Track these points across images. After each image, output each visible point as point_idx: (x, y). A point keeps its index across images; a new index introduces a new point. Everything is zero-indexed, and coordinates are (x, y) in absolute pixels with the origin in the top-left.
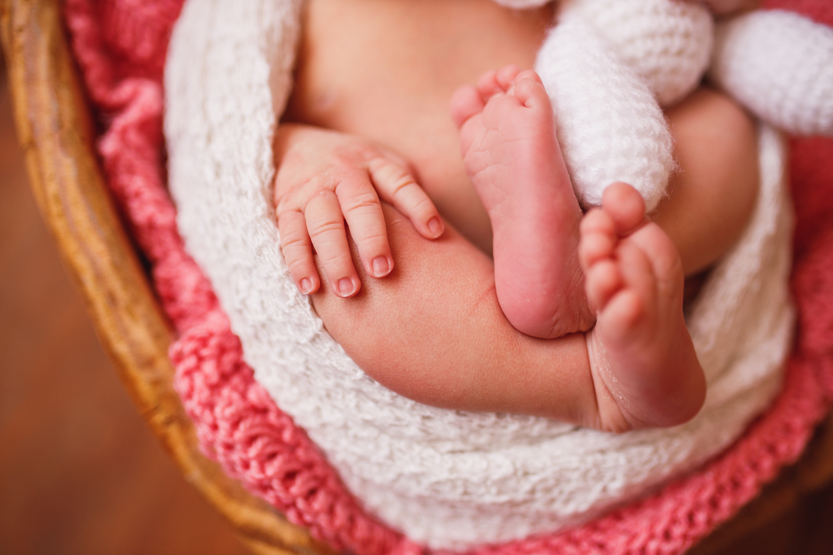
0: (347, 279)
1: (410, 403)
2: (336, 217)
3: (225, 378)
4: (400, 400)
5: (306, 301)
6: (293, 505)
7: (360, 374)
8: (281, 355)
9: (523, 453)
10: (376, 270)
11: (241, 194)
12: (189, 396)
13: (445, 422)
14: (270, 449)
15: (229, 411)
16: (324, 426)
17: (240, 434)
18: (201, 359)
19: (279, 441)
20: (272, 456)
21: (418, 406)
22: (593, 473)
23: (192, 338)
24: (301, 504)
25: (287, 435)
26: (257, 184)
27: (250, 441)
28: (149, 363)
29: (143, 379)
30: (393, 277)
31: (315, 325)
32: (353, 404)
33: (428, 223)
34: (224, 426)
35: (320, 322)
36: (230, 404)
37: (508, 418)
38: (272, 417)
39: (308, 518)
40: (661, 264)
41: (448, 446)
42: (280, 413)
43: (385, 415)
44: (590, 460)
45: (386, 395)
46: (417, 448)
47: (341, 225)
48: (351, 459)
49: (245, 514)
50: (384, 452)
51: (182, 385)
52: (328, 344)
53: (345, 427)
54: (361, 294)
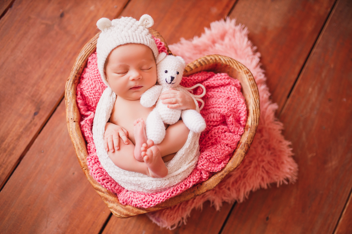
0: (112, 149)
1: (122, 169)
2: (112, 140)
3: (95, 163)
4: (120, 169)
5: (107, 152)
6: (104, 184)
7: (114, 164)
8: (103, 160)
9: (140, 178)
10: (116, 149)
11: (100, 135)
12: (89, 165)
13: (127, 172)
14: (101, 175)
15: (95, 168)
16: (109, 172)
17: (97, 172)
18: (92, 160)
19: (103, 174)
20: (101, 176)
21: (123, 170)
22: (150, 184)
23: (91, 156)
24: (105, 184)
25: (104, 173)
26: (102, 133)
27: (98, 173)
28: (83, 160)
29: (82, 162)
30: (119, 150)
31: (107, 156)
32: (113, 169)
33: (126, 142)
34: (94, 170)
35: (108, 155)
36: (96, 167)
37: (137, 173)
38: (103, 170)
39: (106, 186)
40: (154, 152)
41: (128, 176)
42: (104, 170)
43: (118, 171)
44: (150, 182)
45: (118, 168)
46: (124, 176)
47: (112, 141)
48: (114, 177)
49: (96, 186)
50: (119, 176)
51: (88, 164)
52: (109, 159)
53: (113, 172)
54: (114, 152)
